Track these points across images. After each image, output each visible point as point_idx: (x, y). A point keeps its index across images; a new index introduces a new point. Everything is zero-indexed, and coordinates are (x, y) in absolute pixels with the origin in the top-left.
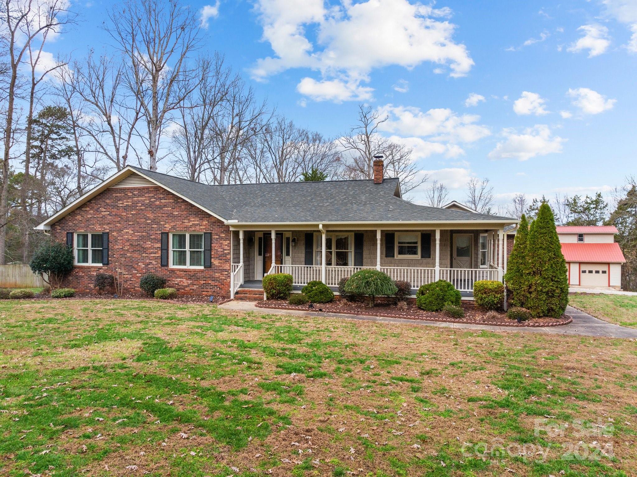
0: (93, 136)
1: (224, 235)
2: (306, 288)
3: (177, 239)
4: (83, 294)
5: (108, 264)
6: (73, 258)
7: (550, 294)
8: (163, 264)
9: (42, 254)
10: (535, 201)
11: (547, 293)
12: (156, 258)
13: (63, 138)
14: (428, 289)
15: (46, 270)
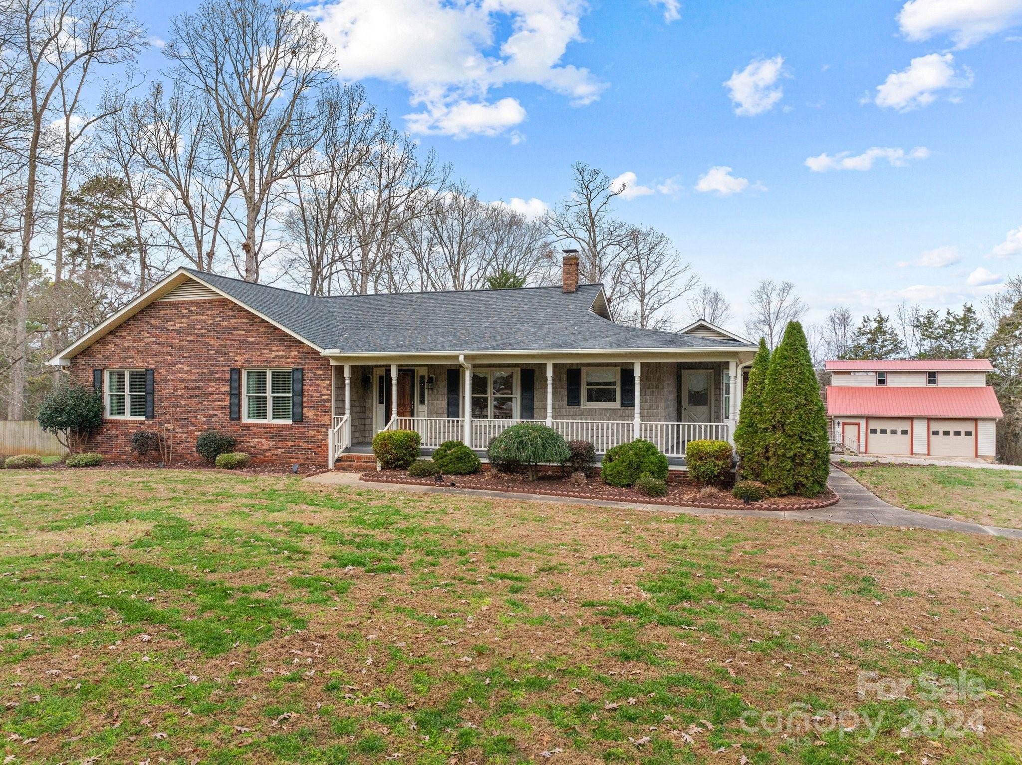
0: (161, 221)
1: (321, 373)
2: (437, 452)
3: (254, 378)
4: (116, 462)
5: (153, 417)
6: (103, 408)
7: (797, 461)
8: (233, 416)
9: (55, 401)
10: (866, 320)
11: (793, 459)
12: (222, 408)
13: (118, 225)
14: (617, 454)
15: (62, 425)
